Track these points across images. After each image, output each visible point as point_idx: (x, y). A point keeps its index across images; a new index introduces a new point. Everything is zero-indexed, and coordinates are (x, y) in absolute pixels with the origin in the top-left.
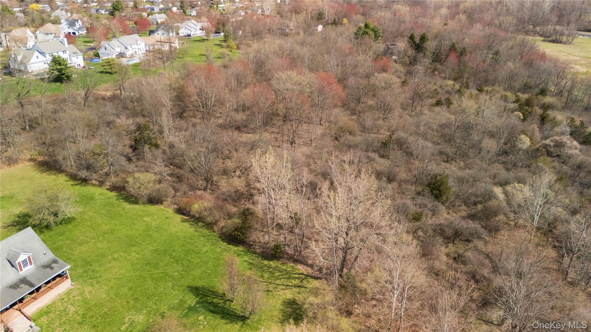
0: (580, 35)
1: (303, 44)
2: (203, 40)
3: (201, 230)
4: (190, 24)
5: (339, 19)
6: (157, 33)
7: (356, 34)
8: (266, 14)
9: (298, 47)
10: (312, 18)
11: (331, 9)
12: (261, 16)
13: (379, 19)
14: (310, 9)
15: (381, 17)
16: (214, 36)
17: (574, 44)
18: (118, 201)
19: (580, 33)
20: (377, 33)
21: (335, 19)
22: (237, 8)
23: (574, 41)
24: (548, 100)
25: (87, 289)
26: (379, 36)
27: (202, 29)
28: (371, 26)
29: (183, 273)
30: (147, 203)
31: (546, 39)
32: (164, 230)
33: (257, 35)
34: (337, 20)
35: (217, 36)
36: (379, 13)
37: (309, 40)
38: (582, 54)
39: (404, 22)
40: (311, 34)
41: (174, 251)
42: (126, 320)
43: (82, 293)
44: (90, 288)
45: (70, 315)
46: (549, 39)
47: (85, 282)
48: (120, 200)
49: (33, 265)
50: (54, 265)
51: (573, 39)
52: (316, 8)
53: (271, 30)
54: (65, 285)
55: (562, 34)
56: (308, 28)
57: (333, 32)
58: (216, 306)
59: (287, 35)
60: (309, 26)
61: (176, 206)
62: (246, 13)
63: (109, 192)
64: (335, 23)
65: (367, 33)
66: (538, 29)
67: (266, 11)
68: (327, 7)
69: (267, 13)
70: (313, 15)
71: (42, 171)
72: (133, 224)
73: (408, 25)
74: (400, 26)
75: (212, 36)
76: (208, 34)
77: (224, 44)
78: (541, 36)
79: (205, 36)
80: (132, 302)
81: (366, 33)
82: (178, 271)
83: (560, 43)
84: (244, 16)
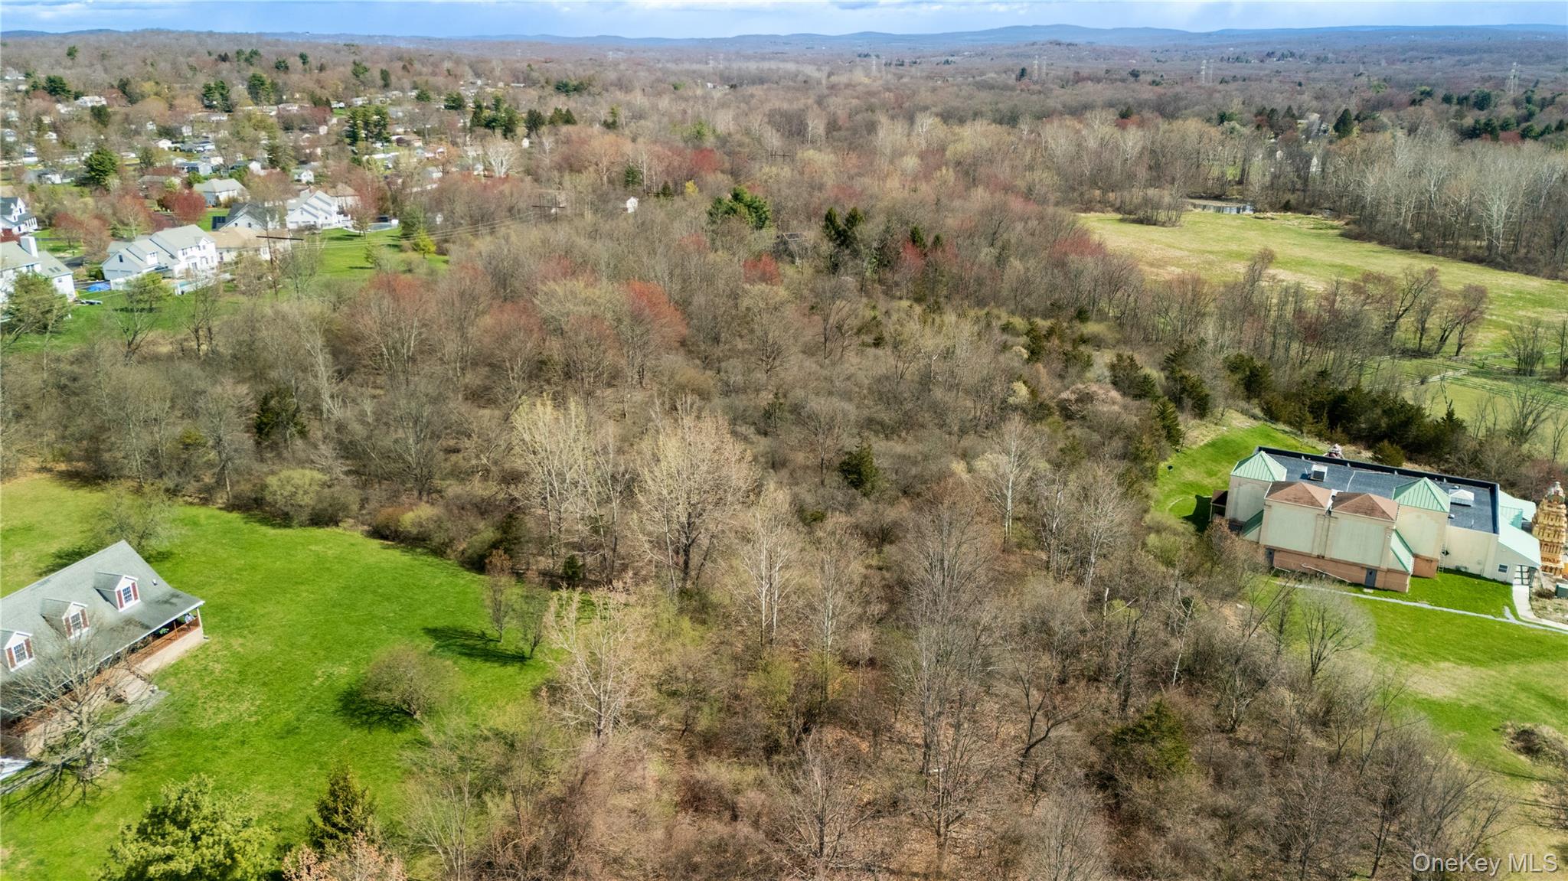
0: (1195, 206)
1: (594, 234)
2: (350, 237)
3: (423, 557)
4: (313, 201)
5: (676, 184)
6: (233, 224)
7: (711, 214)
8: (497, 175)
9: (583, 242)
10: (611, 181)
11: (655, 162)
12: (483, 180)
13: (766, 181)
14: (605, 162)
15: (770, 177)
16: (375, 228)
17: (1181, 226)
18: (248, 526)
19: (1197, 202)
20: (761, 212)
21: (666, 183)
22: (420, 162)
23: (1182, 219)
24: (1091, 328)
25: (236, 643)
26: (766, 218)
27: (342, 212)
28: (747, 197)
29: (404, 613)
30: (309, 525)
31: (1127, 216)
32: (352, 561)
33: (481, 219)
34: (671, 185)
35: (381, 227)
36: (766, 169)
37: (606, 227)
38: (1195, 246)
39: (821, 187)
40: (612, 215)
41: (379, 587)
42: (319, 673)
43: (228, 647)
44: (241, 641)
45: (217, 674)
46: (1132, 217)
47: (228, 633)
48: (253, 524)
49: (139, 600)
50: (174, 600)
51: (1179, 216)
52: (619, 159)
53: (515, 211)
54: (193, 639)
55: (1157, 206)
56: (603, 202)
57: (658, 211)
58: (473, 648)
59: (556, 219)
60: (604, 198)
61: (366, 528)
62: (445, 172)
63: (224, 514)
64: (665, 192)
65: (735, 212)
66: (1111, 196)
67: (496, 168)
68: (645, 157)
69: (500, 172)
70: (614, 174)
71: (73, 487)
72: (289, 555)
73: (829, 193)
74: (811, 196)
75: (372, 228)
76: (360, 223)
77: (404, 243)
78: (1118, 210)
79: (354, 227)
80: (322, 653)
81: (732, 211)
82: (394, 612)
83: (1155, 224)
84: (441, 180)
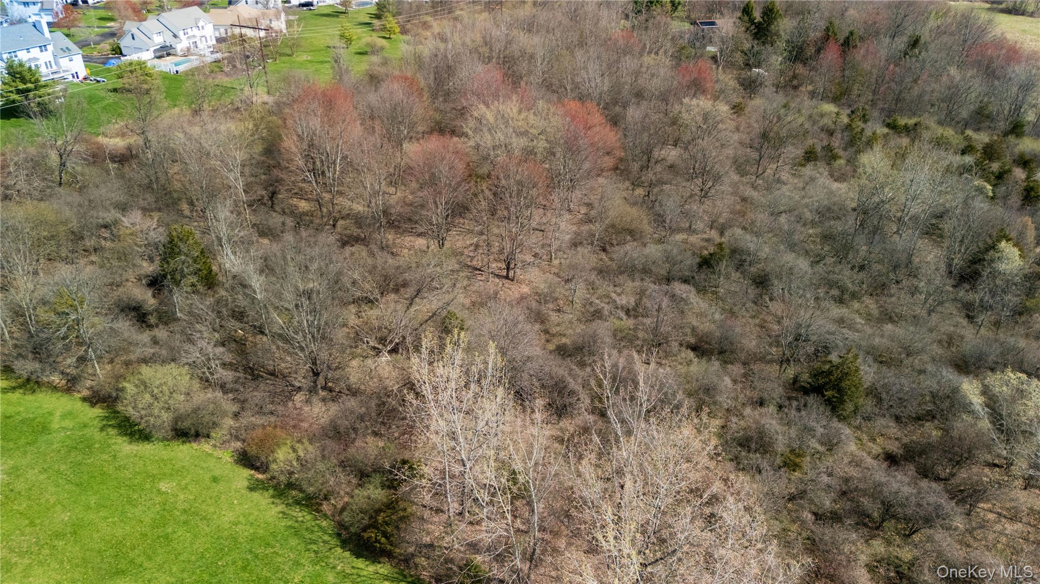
2: (337, 14)
16: (359, 6)
18: (104, 433)
24: (1028, 145)
26: (679, 3)
31: (995, 6)
32: (204, 518)
33: (441, 3)
35: (364, 4)
46: (1000, 7)
48: (110, 429)
61: (238, 445)
63: (86, 407)
65: (657, 1)
72: (130, 502)
75: (356, 5)
77: (376, 22)
79: (341, 5)
